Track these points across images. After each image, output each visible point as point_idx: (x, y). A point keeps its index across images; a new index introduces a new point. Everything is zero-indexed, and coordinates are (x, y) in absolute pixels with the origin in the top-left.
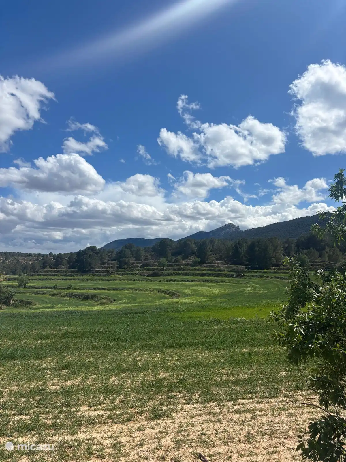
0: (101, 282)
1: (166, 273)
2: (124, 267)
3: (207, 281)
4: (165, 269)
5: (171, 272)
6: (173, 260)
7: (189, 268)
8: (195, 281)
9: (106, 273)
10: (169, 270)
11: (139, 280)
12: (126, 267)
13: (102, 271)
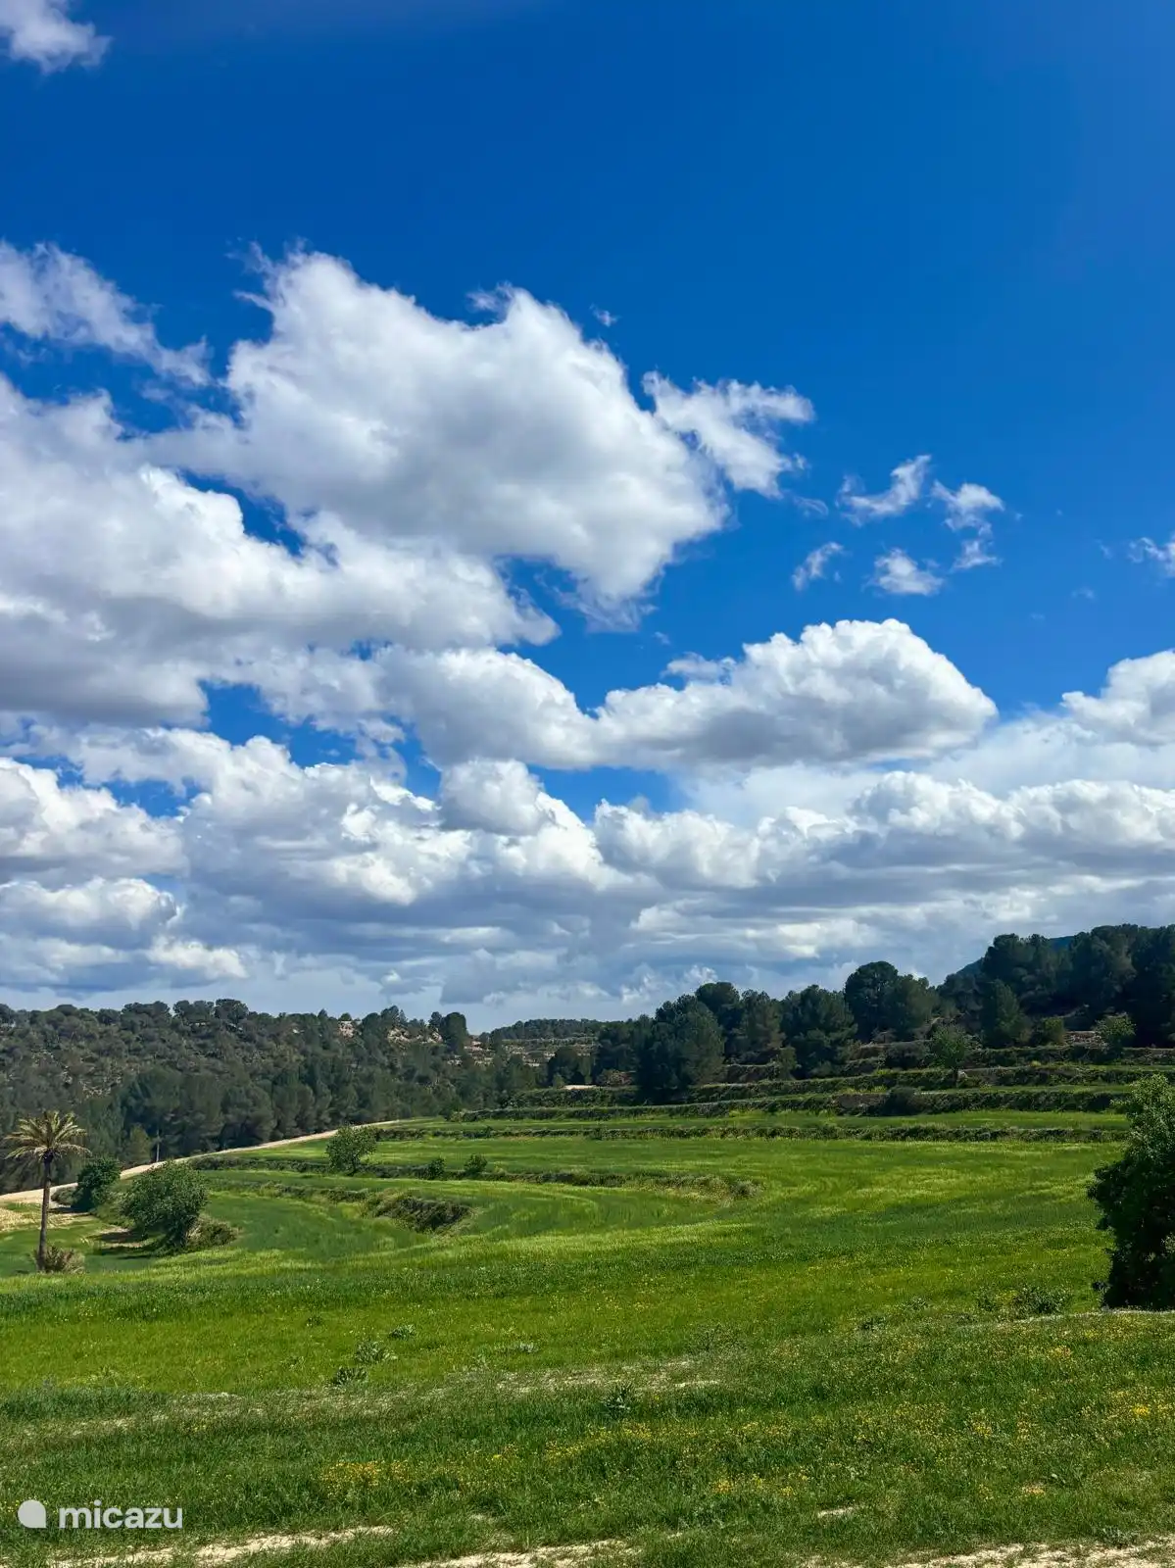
0: (655, 1142)
1: (941, 1097)
2: (815, 1071)
3: (1058, 1133)
4: (962, 1079)
5: (988, 1089)
6: (1027, 1034)
7: (1067, 1069)
8: (1007, 1134)
9: (715, 1104)
10: (977, 1084)
11: (790, 1133)
12: (827, 1072)
13: (726, 1088)
